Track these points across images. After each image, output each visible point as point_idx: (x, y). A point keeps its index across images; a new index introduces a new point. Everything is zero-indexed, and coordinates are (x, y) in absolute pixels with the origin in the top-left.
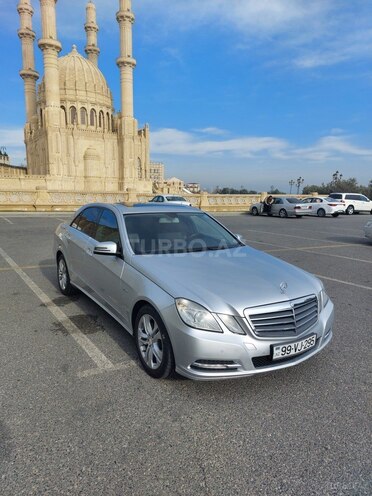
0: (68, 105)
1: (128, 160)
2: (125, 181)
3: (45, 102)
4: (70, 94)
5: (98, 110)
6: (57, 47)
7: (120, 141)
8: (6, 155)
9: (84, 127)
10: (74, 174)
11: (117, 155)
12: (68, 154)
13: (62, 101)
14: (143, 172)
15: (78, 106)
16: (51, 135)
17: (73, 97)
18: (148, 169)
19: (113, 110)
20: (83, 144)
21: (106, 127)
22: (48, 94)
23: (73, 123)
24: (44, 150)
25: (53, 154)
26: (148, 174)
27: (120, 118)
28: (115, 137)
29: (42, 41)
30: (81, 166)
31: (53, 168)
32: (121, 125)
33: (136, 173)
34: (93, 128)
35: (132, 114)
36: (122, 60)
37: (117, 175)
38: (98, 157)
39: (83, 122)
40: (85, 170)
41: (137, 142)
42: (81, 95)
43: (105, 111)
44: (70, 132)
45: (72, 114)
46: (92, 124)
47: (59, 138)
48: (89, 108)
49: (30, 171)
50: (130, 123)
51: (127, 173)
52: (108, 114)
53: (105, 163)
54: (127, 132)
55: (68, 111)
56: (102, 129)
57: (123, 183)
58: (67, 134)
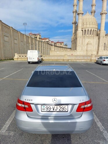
1: (101, 44)
3: (77, 30)
4: (85, 26)
5: (93, 29)
6: (82, 13)
7: (99, 39)
8: (67, 45)
9: (88, 35)
10: (83, 49)
11: (97, 43)
12: (82, 44)
13: (82, 29)
14: (106, 47)
15: (87, 29)
16: (78, 39)
17: (85, 27)
19: (98, 29)
20: (87, 40)
21: (95, 34)
22: (78, 27)
23: (85, 34)
24: (76, 43)
25: (78, 44)
27: (100, 31)
28: (97, 37)
29: (78, 13)
30: (86, 47)
31: (78, 48)
32: (100, 33)
33: (103, 48)
34: (91, 35)
35: (104, 29)
36: (102, 12)
37: (97, 49)
38: (91, 44)
39: (88, 34)
41: (105, 38)
42: (88, 26)
43: (95, 30)
45: (84, 32)
47: (80, 39)
48: (90, 29)
50: (103, 32)
51: (100, 48)
52: (96, 30)
53: (93, 46)
54: (101, 36)
55: (84, 31)
56: (93, 35)
57: (98, 52)
58: (83, 38)
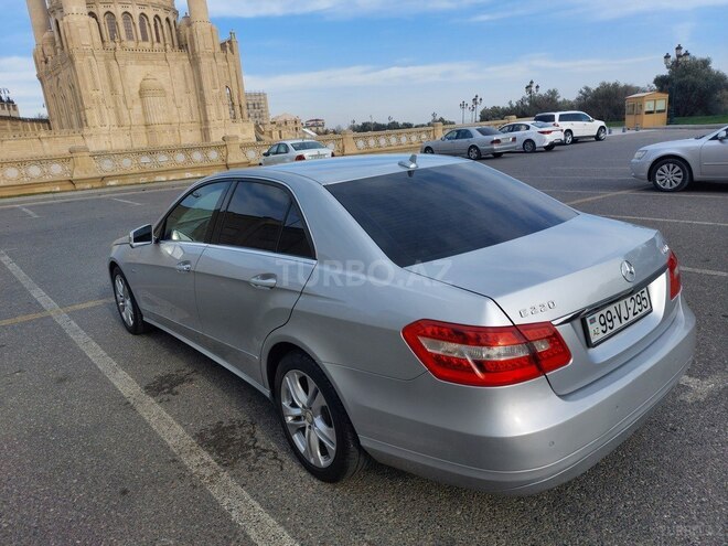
0: (101, 11)
1: (211, 92)
2: (211, 126)
3: (61, 8)
5: (151, 14)
7: (195, 62)
8: (10, 102)
9: (132, 44)
10: (127, 122)
11: (191, 86)
12: (113, 91)
13: (89, 4)
14: (237, 108)
15: (117, 11)
16: (80, 62)
18: (243, 104)
19: (176, 13)
20: (135, 73)
21: (168, 41)
23: (113, 39)
24: (72, 87)
25: (87, 92)
26: (245, 112)
27: (189, 25)
28: (184, 56)
30: (137, 108)
31: (92, 116)
32: (191, 36)
33: (226, 112)
34: (147, 45)
37: (196, 117)
38: (162, 90)
39: (130, 37)
40: (145, 114)
41: (221, 62)
43: (163, 15)
44: (111, 54)
45: (109, 25)
46: (145, 39)
47: (95, 67)
48: (135, 12)
49: (55, 124)
50: (205, 31)
51: (212, 113)
52: (167, 20)
53: (174, 101)
54: (202, 48)
55: (102, 20)
56: (161, 45)
57: (207, 129)
58: (106, 59)
